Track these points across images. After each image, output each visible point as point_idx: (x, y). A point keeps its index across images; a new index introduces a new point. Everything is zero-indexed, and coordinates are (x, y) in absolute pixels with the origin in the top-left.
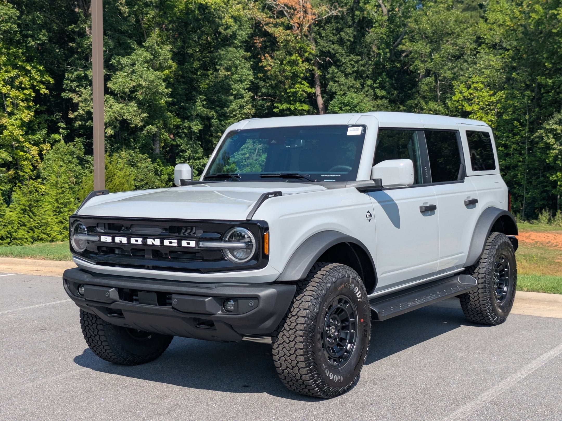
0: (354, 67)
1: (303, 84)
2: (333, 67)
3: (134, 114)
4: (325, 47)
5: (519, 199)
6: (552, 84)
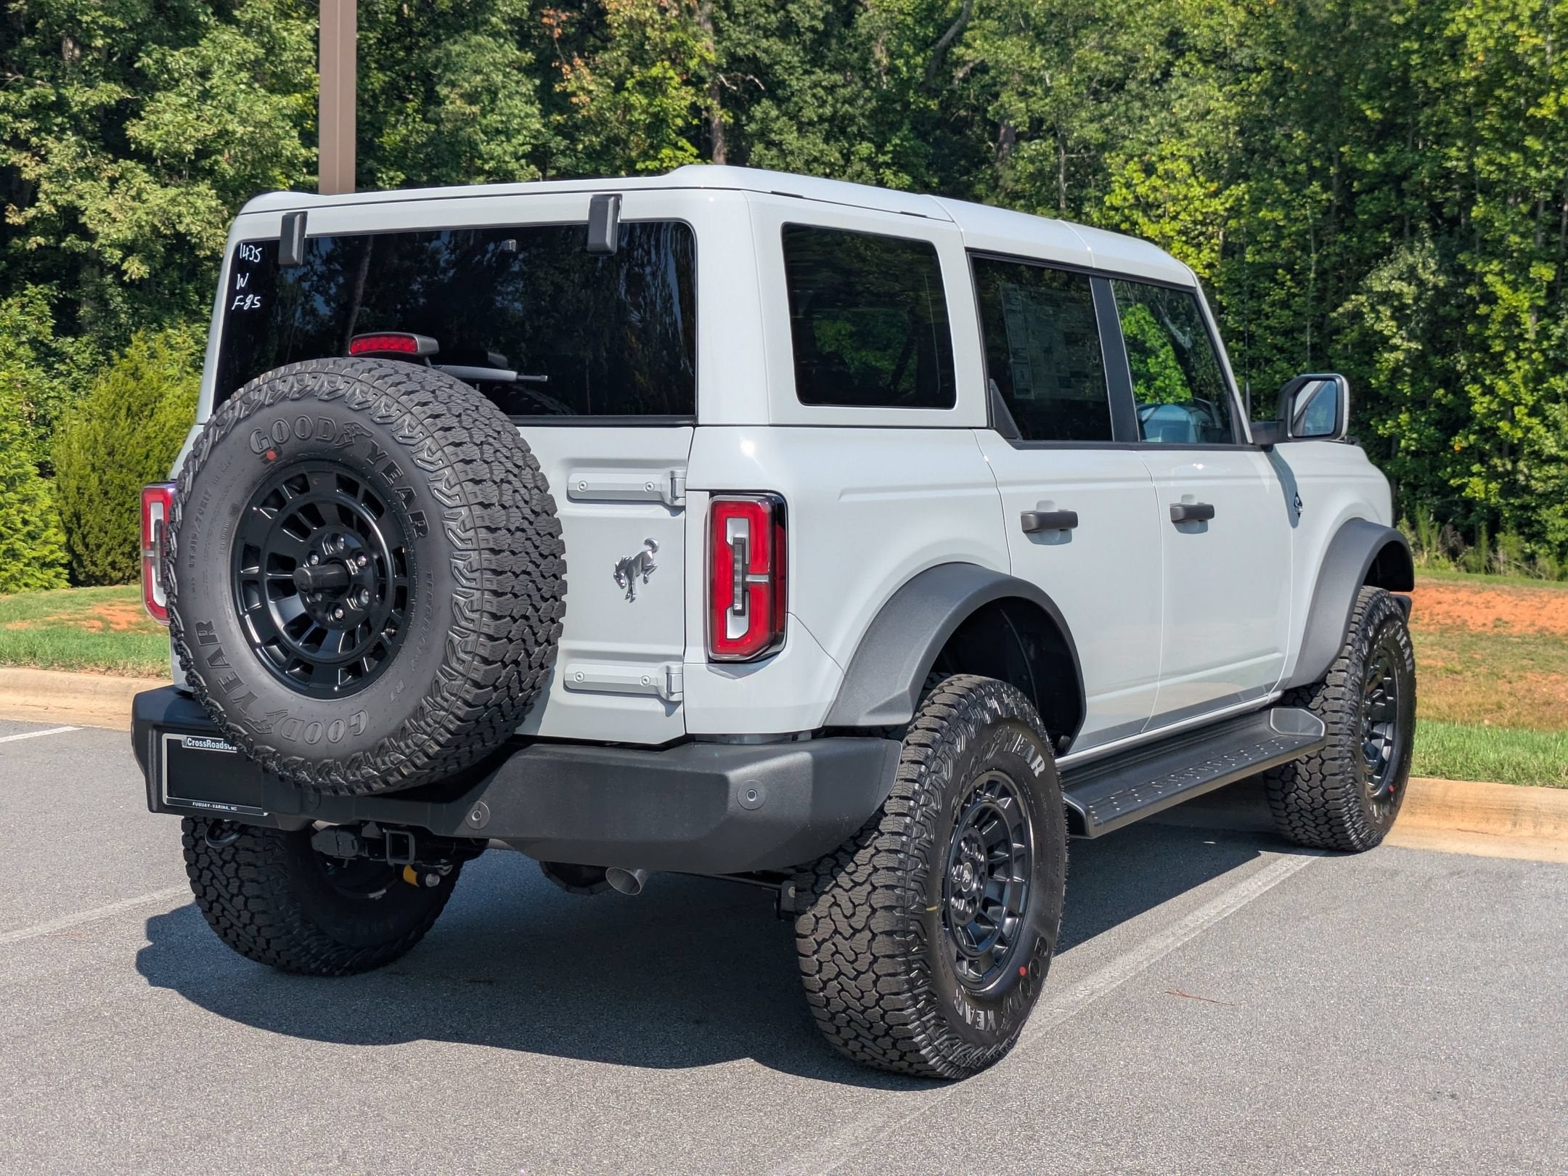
0: (823, 103)
1: (682, 149)
2: (766, 103)
3: (211, 218)
4: (744, 46)
6: (1381, 169)
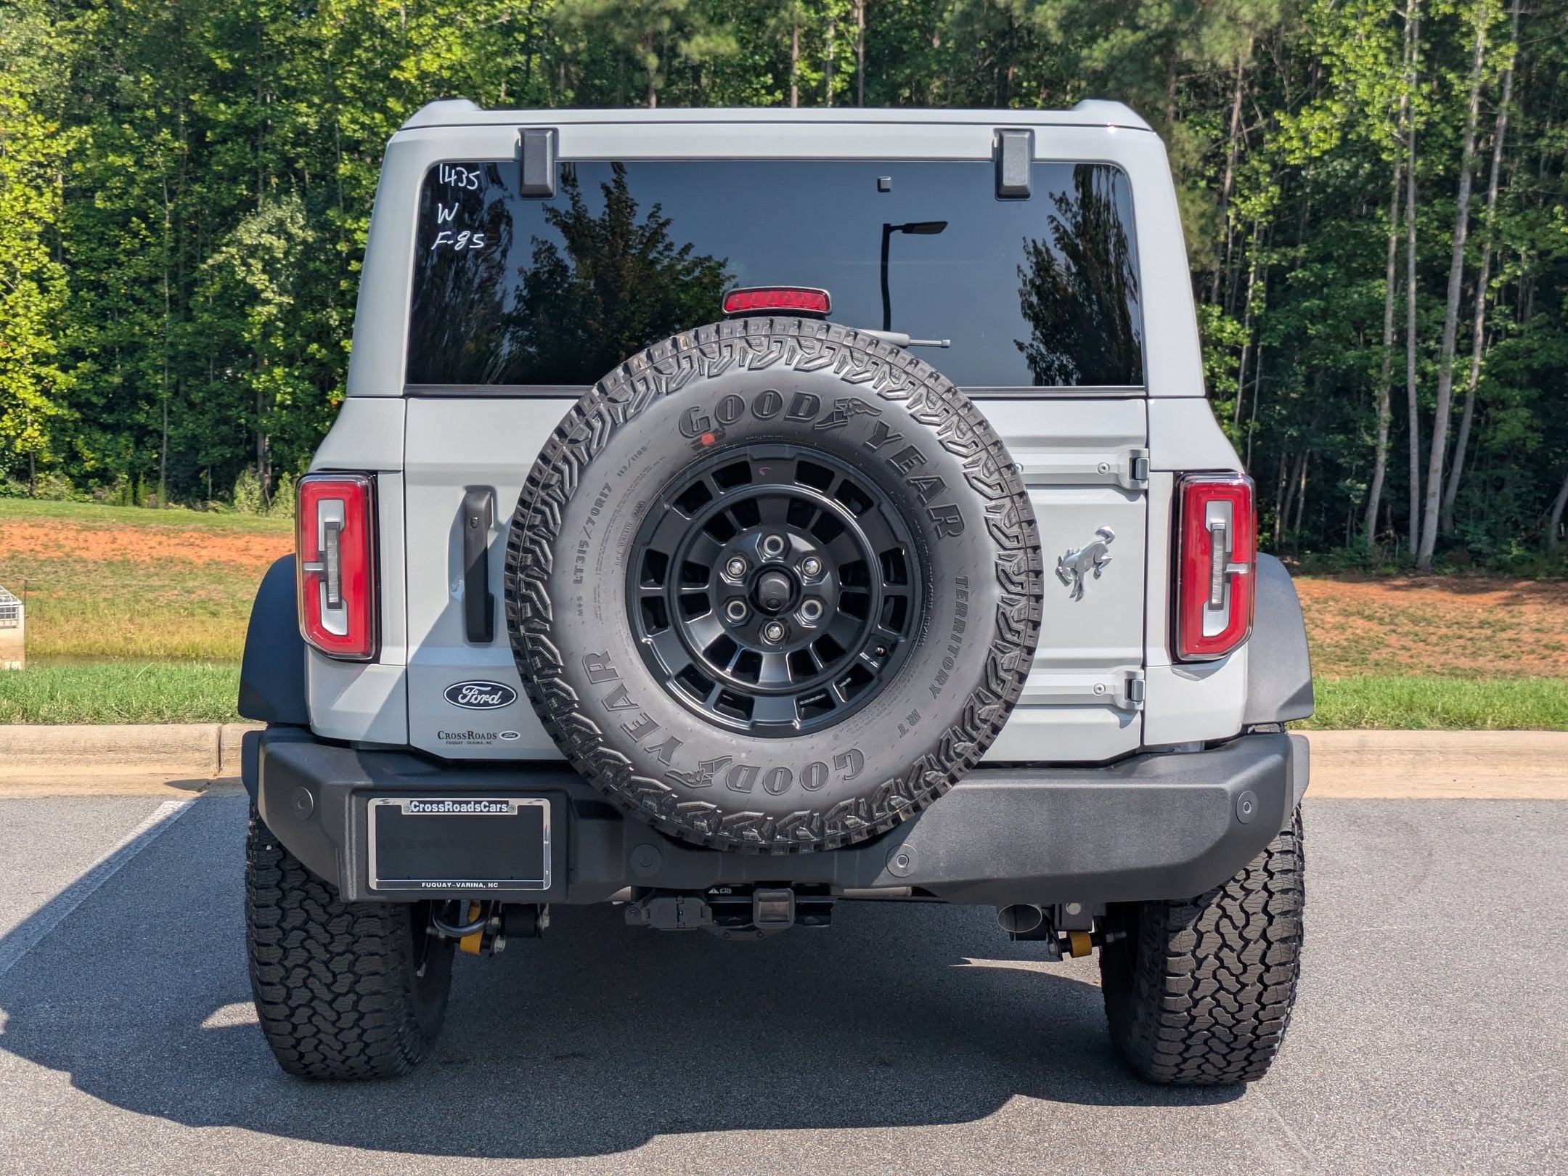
5: (150, 441)
6: (234, 120)
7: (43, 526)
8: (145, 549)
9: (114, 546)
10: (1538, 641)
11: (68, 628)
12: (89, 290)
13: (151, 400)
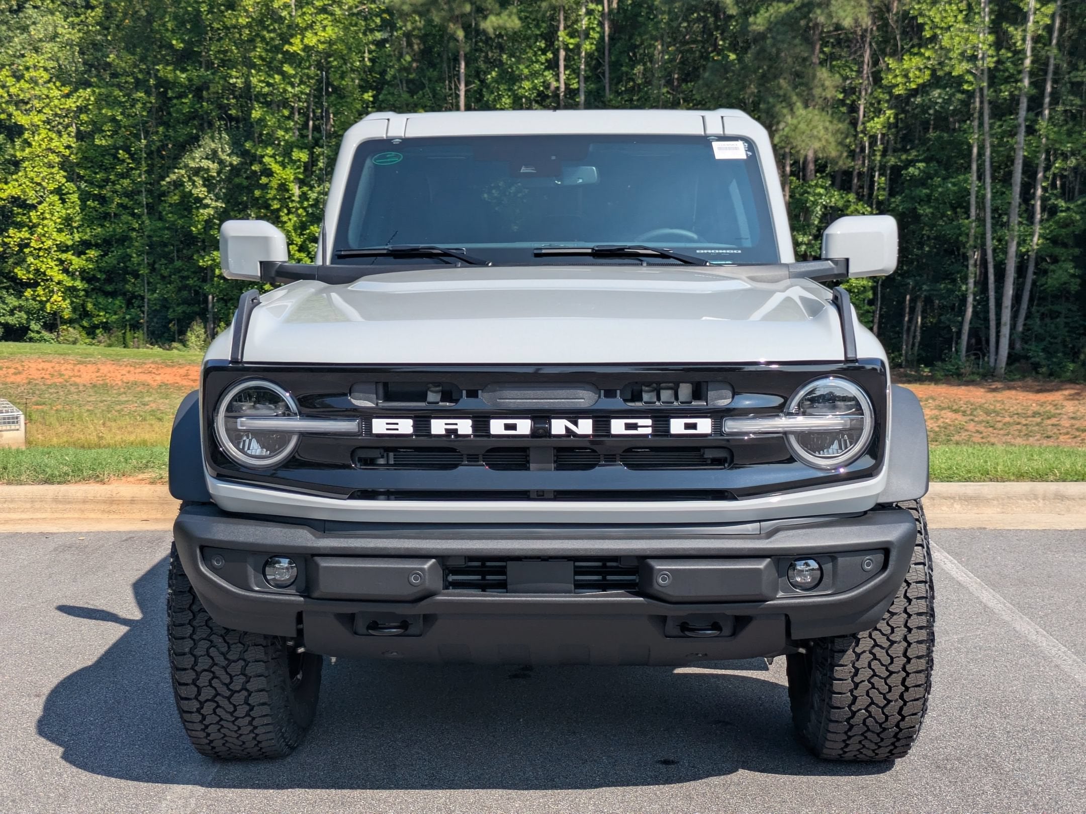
5: (136, 303)
6: (187, 82)
7: (51, 362)
8: (119, 376)
9: (98, 374)
10: (1072, 425)
11: (61, 430)
12: (94, 201)
13: (136, 275)
